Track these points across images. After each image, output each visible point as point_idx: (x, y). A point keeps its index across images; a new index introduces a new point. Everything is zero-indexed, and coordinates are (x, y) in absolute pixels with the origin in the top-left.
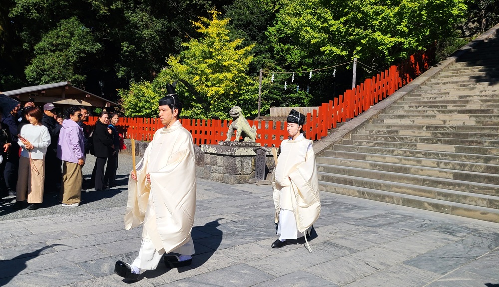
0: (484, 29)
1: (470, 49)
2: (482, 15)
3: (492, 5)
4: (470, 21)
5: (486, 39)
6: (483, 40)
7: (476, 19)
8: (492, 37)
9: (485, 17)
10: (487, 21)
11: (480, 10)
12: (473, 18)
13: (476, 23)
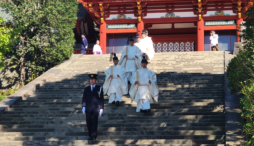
0: (24, 81)
1: (7, 107)
2: (21, 63)
3: (32, 53)
4: (8, 69)
5: (25, 96)
6: (21, 98)
7: (14, 67)
8: (32, 94)
9: (24, 65)
10: (26, 71)
11: (19, 57)
12: (11, 65)
13: (15, 72)
